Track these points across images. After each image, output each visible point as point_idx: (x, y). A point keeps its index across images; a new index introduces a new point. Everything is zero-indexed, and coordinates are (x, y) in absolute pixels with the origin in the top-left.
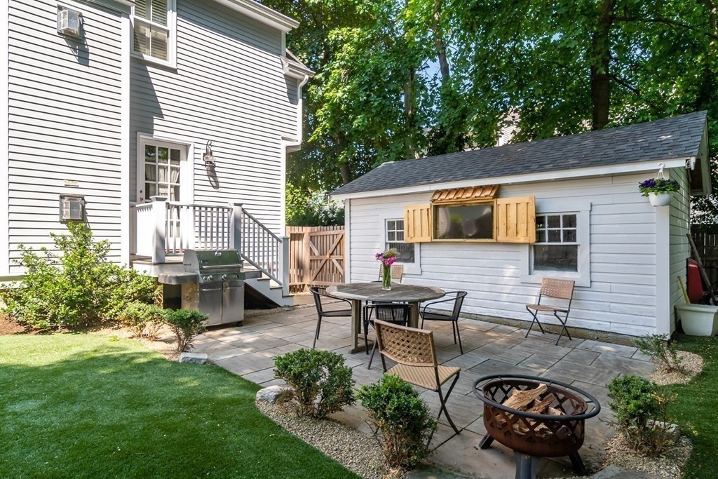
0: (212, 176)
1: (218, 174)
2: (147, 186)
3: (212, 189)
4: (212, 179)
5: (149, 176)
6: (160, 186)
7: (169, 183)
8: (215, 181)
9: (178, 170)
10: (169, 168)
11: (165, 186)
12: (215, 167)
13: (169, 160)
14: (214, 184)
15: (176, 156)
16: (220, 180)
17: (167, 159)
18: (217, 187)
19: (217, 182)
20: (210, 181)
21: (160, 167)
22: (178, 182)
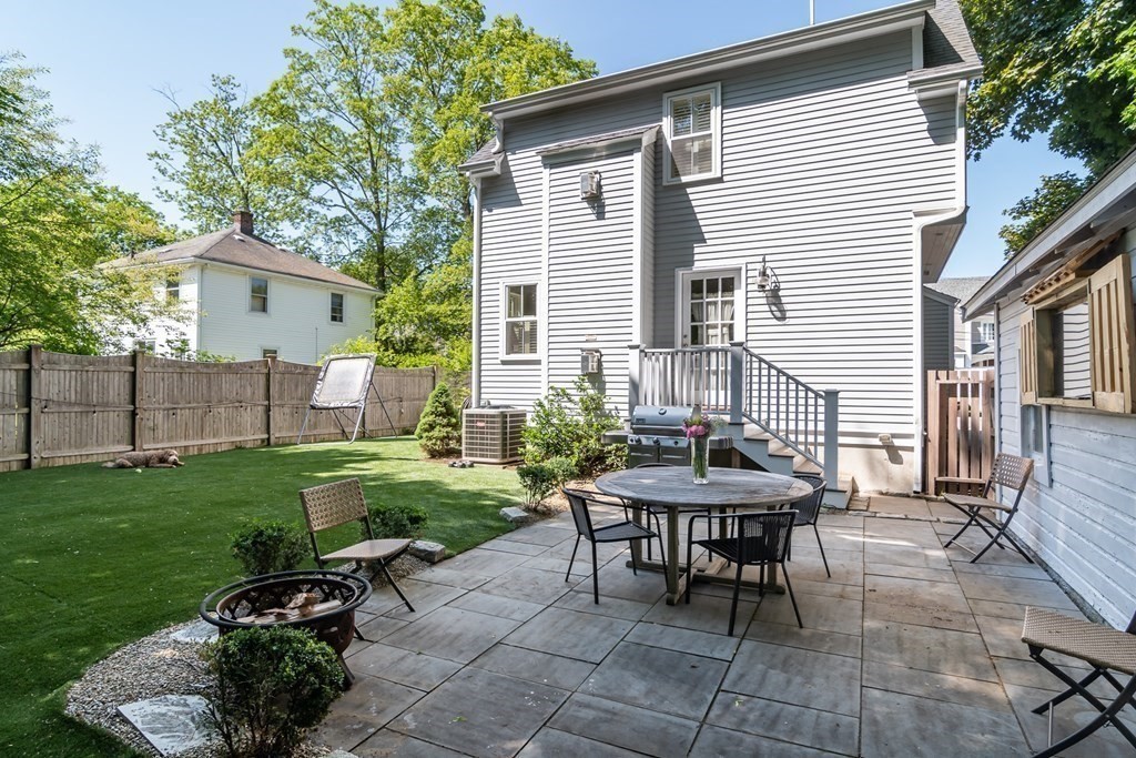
0: (774, 304)
1: (784, 300)
2: (695, 330)
3: (775, 322)
4: (774, 308)
5: (697, 317)
6: (708, 327)
7: (719, 322)
8: (780, 311)
9: (732, 303)
10: (720, 303)
11: (715, 327)
12: (779, 290)
13: (720, 293)
14: (778, 314)
15: (729, 286)
16: (787, 307)
17: (717, 291)
18: (784, 318)
19: (783, 311)
20: (772, 311)
21: (708, 303)
22: (732, 318)
